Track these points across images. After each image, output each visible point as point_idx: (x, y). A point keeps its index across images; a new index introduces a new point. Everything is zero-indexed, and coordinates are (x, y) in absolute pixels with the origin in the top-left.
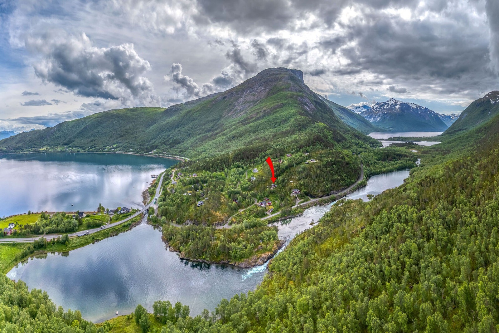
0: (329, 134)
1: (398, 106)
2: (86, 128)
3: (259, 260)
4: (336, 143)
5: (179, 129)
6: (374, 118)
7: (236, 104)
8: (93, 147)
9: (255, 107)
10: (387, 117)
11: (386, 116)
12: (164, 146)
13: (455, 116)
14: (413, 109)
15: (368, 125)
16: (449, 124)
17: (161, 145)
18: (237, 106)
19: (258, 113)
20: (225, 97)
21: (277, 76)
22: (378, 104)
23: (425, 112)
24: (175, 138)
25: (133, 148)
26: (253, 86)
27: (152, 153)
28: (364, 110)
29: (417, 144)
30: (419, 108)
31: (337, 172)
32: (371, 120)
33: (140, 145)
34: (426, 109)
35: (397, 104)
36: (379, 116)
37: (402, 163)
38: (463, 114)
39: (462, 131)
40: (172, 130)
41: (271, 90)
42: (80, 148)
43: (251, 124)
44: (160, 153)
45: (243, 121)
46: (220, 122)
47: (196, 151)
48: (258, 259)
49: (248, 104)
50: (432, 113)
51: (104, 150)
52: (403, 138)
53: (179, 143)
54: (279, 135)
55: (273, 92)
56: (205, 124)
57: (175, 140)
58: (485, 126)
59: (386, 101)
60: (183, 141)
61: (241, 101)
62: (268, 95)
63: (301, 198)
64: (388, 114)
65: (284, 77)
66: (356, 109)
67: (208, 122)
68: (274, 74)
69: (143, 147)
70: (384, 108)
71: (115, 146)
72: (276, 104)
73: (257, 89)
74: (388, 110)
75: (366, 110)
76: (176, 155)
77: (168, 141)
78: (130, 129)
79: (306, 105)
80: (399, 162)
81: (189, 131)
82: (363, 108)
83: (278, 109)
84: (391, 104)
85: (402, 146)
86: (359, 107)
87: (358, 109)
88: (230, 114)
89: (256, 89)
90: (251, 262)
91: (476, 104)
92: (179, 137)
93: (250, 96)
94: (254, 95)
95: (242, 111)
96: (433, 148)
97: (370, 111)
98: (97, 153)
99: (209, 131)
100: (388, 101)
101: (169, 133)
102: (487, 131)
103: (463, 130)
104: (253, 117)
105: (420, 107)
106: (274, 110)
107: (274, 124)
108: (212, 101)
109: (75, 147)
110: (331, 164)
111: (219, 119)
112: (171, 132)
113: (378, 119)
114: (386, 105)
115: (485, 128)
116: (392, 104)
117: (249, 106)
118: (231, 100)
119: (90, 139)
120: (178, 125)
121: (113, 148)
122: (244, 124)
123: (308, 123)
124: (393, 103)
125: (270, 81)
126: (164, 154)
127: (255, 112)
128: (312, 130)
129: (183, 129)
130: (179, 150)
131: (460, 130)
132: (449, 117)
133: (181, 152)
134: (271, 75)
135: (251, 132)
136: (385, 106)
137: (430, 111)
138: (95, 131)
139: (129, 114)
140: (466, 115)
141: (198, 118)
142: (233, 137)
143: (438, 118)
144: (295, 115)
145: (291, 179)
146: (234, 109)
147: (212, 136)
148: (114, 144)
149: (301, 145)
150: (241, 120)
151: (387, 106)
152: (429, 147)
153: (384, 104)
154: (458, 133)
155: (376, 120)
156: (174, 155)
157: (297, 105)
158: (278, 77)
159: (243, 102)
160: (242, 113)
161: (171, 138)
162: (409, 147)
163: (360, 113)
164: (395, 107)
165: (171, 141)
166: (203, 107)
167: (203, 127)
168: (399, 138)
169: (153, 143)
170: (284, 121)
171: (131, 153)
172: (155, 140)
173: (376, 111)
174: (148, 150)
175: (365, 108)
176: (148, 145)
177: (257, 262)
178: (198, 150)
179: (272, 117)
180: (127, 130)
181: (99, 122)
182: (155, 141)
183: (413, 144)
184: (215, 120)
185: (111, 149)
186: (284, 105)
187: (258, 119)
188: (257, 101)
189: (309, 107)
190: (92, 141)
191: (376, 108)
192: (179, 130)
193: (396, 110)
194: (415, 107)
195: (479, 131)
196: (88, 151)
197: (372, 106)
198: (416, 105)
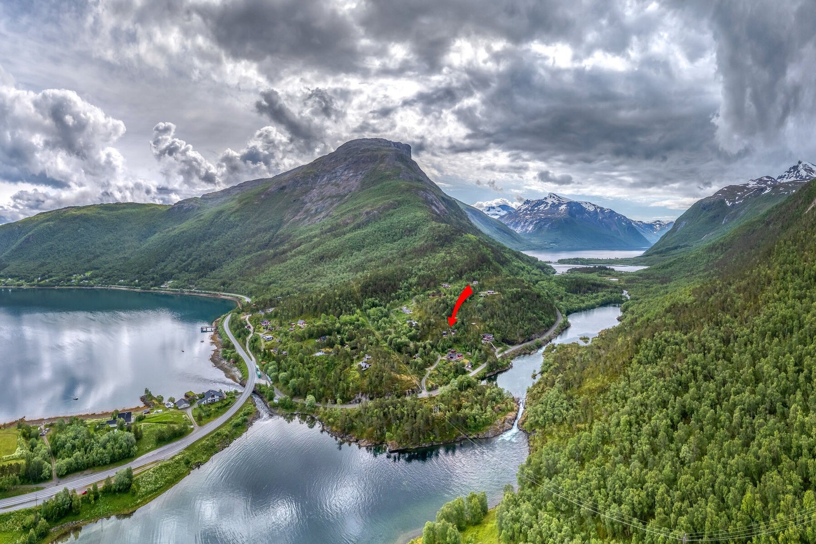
0: (488, 252)
1: (563, 207)
2: (27, 241)
3: (506, 423)
4: (501, 267)
5: (206, 243)
6: (522, 227)
7: (307, 200)
8: (47, 276)
9: (344, 206)
10: (545, 224)
11: (543, 223)
12: (185, 276)
13: (660, 225)
14: (589, 213)
15: (515, 238)
16: (654, 239)
17: (180, 272)
18: (309, 204)
19: (355, 217)
20: (283, 188)
21: (375, 153)
22: (527, 202)
23: (610, 217)
24: (203, 259)
25: (124, 279)
26: (334, 168)
27: (167, 287)
28: (503, 213)
29: (613, 270)
30: (599, 210)
31: (529, 309)
32: (518, 230)
33: (138, 273)
34: (612, 212)
35: (563, 204)
36: (531, 223)
37: (605, 296)
38: (679, 221)
39: (679, 250)
40: (195, 246)
41: (367, 176)
42: (22, 279)
43: (348, 236)
44: (183, 287)
45: (330, 230)
46: (281, 231)
47: (254, 281)
48: (504, 422)
49: (329, 201)
50: (622, 218)
51: (69, 283)
52: (583, 259)
53: (214, 269)
54: (410, 253)
55: (373, 181)
56: (254, 235)
57: (204, 263)
58: (722, 241)
59: (542, 198)
60: (220, 265)
61: (316, 194)
62: (364, 185)
63: (498, 346)
64: (546, 220)
65: (386, 155)
66: (489, 210)
67: (259, 231)
68: (369, 150)
69: (145, 277)
70: (538, 210)
71: (88, 274)
72: (386, 201)
73: (341, 175)
74: (546, 213)
75: (505, 212)
76: (215, 290)
77: (189, 264)
78: (111, 243)
79: (433, 204)
80: (601, 294)
81: (228, 246)
82: (500, 209)
83: (391, 211)
84: (551, 203)
85: (591, 272)
86: (493, 208)
87: (492, 212)
88: (297, 218)
89: (338, 174)
90: (498, 427)
91: (702, 206)
92: (212, 258)
93: (329, 185)
94: (338, 185)
95: (320, 212)
96: (640, 275)
97: (513, 214)
98: (56, 287)
99: (266, 246)
100: (546, 198)
101: (189, 250)
102: (726, 250)
103: (682, 247)
104: (347, 224)
105: (602, 209)
106: (386, 211)
107: (391, 235)
108: (259, 194)
109: (12, 277)
110: (517, 297)
111: (279, 226)
112: (192, 249)
113: (530, 228)
114: (543, 205)
115: (722, 244)
116: (554, 204)
117: (332, 204)
118: (295, 193)
119: (38, 263)
120: (204, 235)
121: (86, 279)
122: (335, 236)
123: (453, 234)
124: (555, 201)
125: (364, 162)
126: (190, 288)
127: (350, 215)
128: (463, 246)
129: (216, 243)
130: (220, 281)
131: (676, 248)
132: (651, 226)
133: (224, 284)
134: (364, 151)
135: (352, 248)
136: (542, 207)
137: (618, 215)
138: (44, 246)
139: (105, 214)
140: (684, 223)
141: (240, 224)
142: (322, 258)
143: (633, 228)
144: (426, 221)
145: (471, 320)
146: (304, 209)
147: (275, 255)
148: (87, 270)
149: (462, 269)
150: (325, 228)
151: (545, 207)
152: (632, 274)
153: (540, 202)
154: (673, 252)
155: (527, 230)
156: (211, 290)
157: (422, 205)
158: (377, 156)
159: (318, 196)
160: (321, 216)
161: (195, 259)
162: (601, 273)
163: (496, 217)
164: (558, 209)
165: (196, 264)
166: (245, 204)
167: (253, 241)
168: (577, 259)
169: (162, 269)
170: (410, 231)
171: (123, 288)
172: (164, 264)
173: (526, 214)
174: (158, 284)
175: (503, 209)
176: (153, 272)
177: (503, 426)
178: (257, 281)
179: (384, 224)
180: (105, 244)
181: (50, 228)
182: (166, 266)
183: (606, 269)
184: (272, 227)
185: (82, 280)
186: (399, 204)
187: (358, 227)
188: (345, 195)
189: (438, 208)
190: (42, 265)
191: (526, 209)
192: (208, 246)
193: (559, 214)
194: (592, 209)
195: (712, 249)
196: (39, 285)
197: (515, 205)
198: (594, 205)
